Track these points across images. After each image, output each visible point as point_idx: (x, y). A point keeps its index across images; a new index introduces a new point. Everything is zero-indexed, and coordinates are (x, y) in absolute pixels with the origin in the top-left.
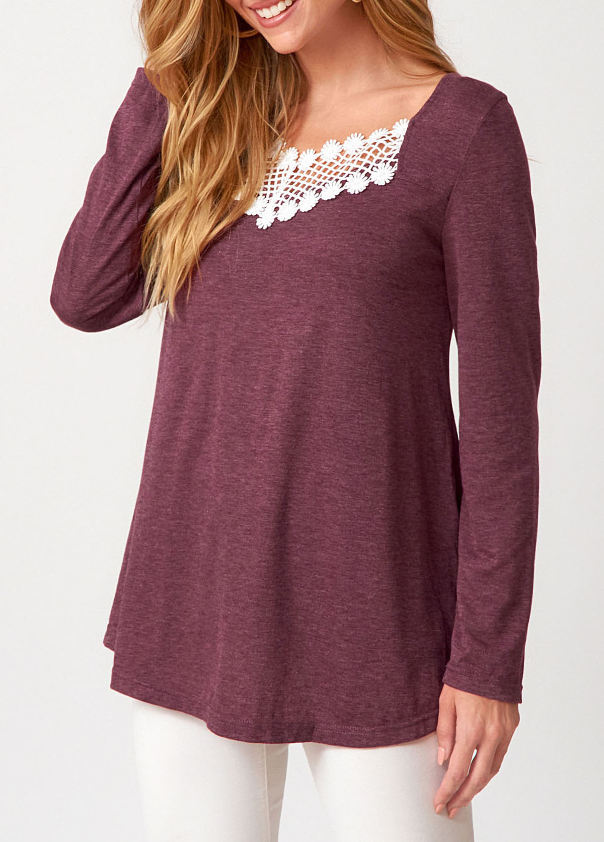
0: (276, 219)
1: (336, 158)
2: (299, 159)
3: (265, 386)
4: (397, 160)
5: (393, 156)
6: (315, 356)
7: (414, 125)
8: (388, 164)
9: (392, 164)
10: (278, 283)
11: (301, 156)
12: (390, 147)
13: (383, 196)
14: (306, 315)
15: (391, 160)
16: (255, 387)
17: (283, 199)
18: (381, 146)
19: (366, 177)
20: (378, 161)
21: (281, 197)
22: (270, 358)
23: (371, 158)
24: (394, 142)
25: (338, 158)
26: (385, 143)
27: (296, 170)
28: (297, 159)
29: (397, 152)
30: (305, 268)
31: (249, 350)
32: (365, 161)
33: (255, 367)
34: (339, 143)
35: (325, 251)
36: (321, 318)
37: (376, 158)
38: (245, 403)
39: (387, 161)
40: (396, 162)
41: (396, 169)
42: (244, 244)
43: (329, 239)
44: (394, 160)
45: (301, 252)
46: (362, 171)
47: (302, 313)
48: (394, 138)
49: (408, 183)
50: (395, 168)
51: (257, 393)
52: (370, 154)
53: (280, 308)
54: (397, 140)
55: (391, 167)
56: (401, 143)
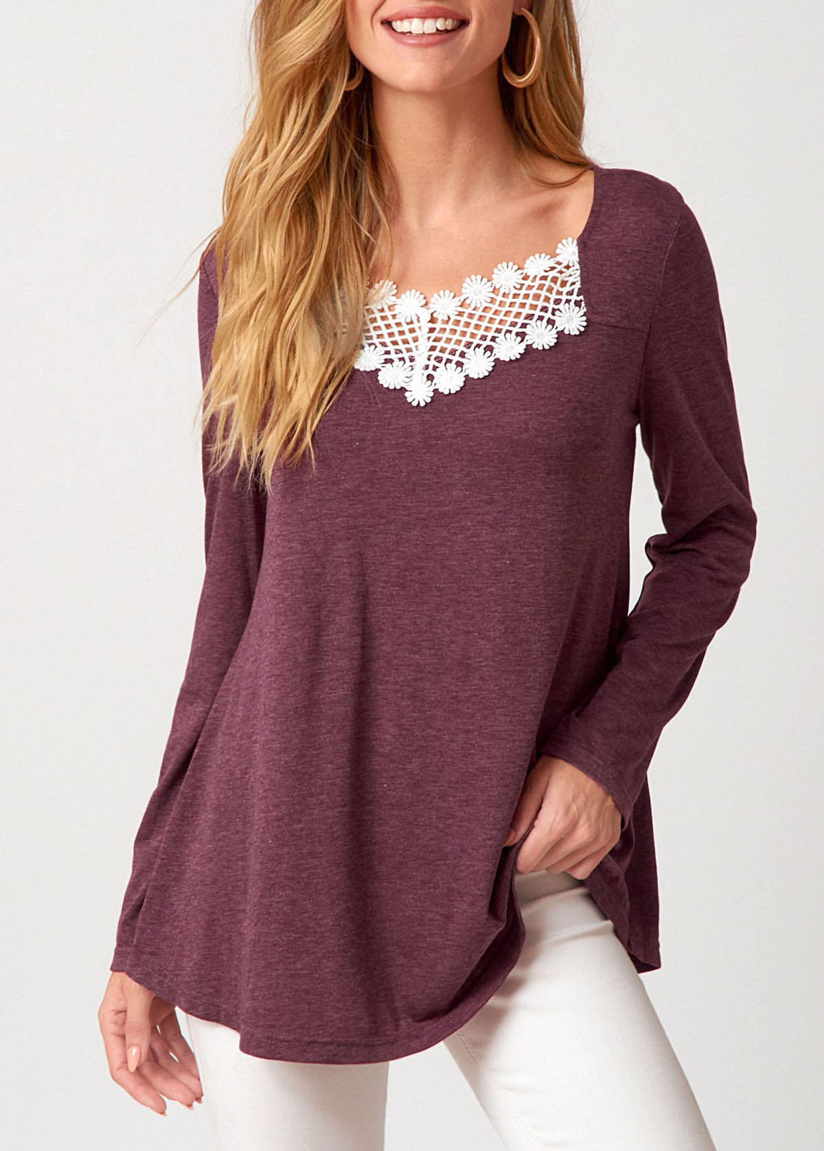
0: (436, 391)
1: (489, 300)
4: (581, 297)
7: (585, 246)
8: (572, 303)
9: (578, 304)
10: (457, 476)
13: (582, 350)
14: (505, 513)
15: (574, 298)
17: (433, 363)
18: (555, 280)
19: (550, 326)
20: (557, 302)
21: (429, 359)
24: (568, 272)
25: (493, 301)
26: (558, 275)
27: (433, 320)
29: (578, 286)
34: (485, 280)
37: (553, 297)
39: (570, 300)
40: (581, 301)
41: (585, 310)
42: (392, 429)
44: (578, 299)
45: (486, 433)
47: (500, 512)
49: (605, 328)
52: (543, 293)
54: (570, 269)
55: (577, 308)
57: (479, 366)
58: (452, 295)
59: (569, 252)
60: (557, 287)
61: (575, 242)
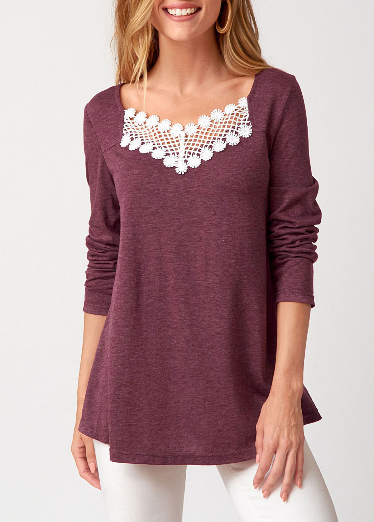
1: (210, 125)
2: (185, 130)
3: (202, 264)
5: (247, 120)
6: (231, 242)
7: (251, 100)
8: (245, 124)
10: (200, 204)
11: (186, 127)
12: (242, 114)
14: (221, 219)
16: (196, 265)
17: (187, 154)
22: (203, 247)
23: (234, 123)
25: (211, 125)
27: (186, 136)
28: (184, 130)
30: (216, 193)
31: (187, 245)
32: (232, 125)
33: (193, 254)
34: (208, 116)
35: (229, 182)
36: (231, 220)
38: (191, 276)
42: (171, 185)
43: (230, 175)
45: (211, 184)
46: (232, 131)
47: (219, 219)
48: (243, 109)
50: (251, 126)
51: (198, 268)
53: (203, 218)
54: (244, 110)
56: (248, 111)
57: (207, 155)
58: (194, 124)
59: (244, 103)
60: (238, 118)
61: (246, 99)
